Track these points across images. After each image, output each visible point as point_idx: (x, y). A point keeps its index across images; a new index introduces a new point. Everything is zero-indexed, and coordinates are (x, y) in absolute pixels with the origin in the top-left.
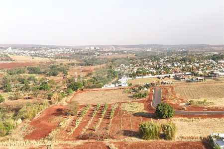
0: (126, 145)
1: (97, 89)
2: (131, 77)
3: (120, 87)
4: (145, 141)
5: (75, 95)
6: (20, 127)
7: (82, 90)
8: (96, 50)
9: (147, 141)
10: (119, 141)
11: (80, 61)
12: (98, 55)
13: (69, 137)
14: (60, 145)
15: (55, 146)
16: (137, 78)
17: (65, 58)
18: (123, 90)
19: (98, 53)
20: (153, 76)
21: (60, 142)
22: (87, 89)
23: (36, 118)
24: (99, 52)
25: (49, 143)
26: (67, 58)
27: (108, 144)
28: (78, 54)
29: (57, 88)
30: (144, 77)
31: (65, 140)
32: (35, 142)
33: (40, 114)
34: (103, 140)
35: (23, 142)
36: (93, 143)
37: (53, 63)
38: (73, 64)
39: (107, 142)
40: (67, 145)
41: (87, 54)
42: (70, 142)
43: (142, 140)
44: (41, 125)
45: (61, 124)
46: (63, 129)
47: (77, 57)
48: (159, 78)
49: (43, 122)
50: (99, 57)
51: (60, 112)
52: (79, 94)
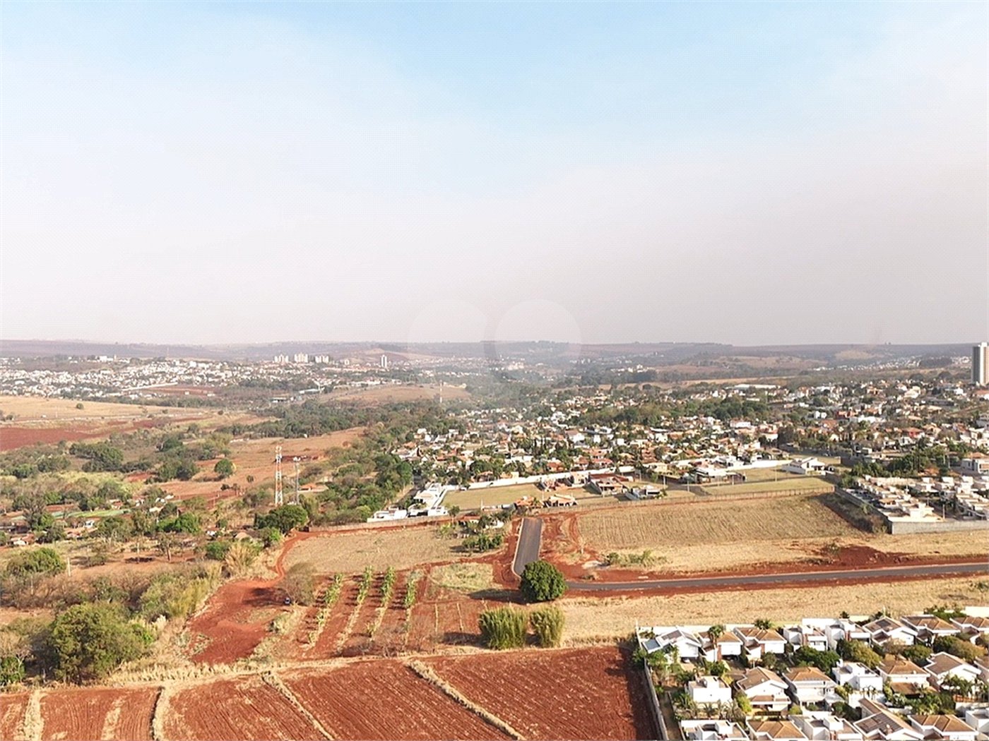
0: (450, 663)
1: (351, 527)
2: (454, 482)
3: (423, 519)
4: (493, 652)
5: (288, 546)
6: (167, 636)
7: (306, 530)
8: (317, 369)
9: (497, 651)
10: (432, 655)
11: (261, 415)
12: (327, 390)
13: (308, 653)
14: (291, 670)
15: (280, 673)
16: (474, 485)
17: (201, 403)
18: (435, 528)
19: (328, 382)
20: (523, 480)
21: (289, 665)
22: (320, 529)
23: (198, 614)
24: (330, 375)
25: (263, 668)
26: (210, 404)
27: (408, 664)
28: (248, 384)
29: (219, 525)
30: (497, 483)
31: (302, 660)
32: (227, 668)
33: (207, 603)
34: (395, 655)
35: (193, 669)
36: (371, 662)
37: (160, 424)
38: (236, 431)
39: (405, 658)
40: (310, 669)
41: (284, 385)
42: (315, 664)
43: (487, 651)
44: (224, 631)
45: (279, 624)
46: (287, 638)
47: (244, 400)
48: (540, 486)
49: (224, 623)
50: (330, 395)
51: (262, 597)
52: (300, 542)
